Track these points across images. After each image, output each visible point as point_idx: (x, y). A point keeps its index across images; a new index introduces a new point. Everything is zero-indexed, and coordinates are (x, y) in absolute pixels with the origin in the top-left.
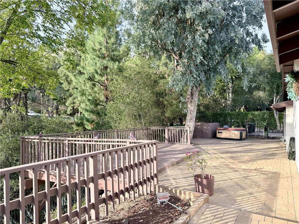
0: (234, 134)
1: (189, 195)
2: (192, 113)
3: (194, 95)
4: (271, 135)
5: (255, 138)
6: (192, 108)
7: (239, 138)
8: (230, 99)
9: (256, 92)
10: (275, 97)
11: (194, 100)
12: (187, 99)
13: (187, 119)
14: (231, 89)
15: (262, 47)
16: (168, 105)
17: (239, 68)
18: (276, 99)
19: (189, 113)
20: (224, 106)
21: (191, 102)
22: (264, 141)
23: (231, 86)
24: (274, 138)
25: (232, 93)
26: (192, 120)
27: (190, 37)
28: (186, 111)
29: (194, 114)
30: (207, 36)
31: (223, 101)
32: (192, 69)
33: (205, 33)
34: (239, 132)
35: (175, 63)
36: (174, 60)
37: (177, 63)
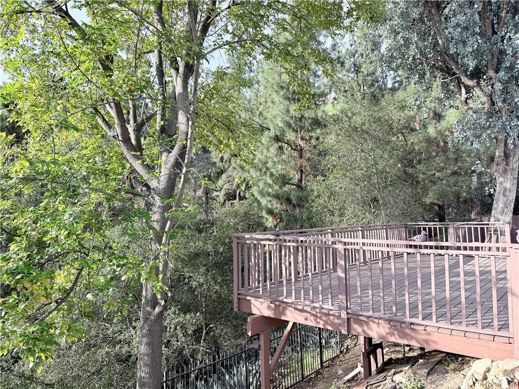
2: (507, 193)
3: (512, 158)
6: (508, 184)
11: (511, 167)
12: (495, 166)
16: (427, 181)
19: (501, 194)
21: (505, 171)
26: (506, 207)
28: (492, 190)
29: (512, 195)
35: (464, 95)
36: (461, 89)
37: (467, 93)
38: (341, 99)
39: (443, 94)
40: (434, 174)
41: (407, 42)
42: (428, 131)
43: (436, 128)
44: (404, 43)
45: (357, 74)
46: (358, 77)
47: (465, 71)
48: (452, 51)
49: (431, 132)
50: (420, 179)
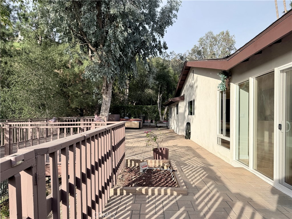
0: (134, 123)
1: (159, 162)
2: (107, 104)
3: (109, 87)
4: (159, 125)
5: (147, 127)
6: (107, 99)
7: (138, 127)
8: (128, 95)
9: (147, 90)
10: (159, 95)
11: (109, 92)
12: (102, 91)
13: (102, 109)
14: (128, 85)
15: (162, 53)
16: (73, 96)
17: (147, 67)
18: (159, 96)
19: (104, 104)
20: (123, 100)
21: (106, 93)
22: (155, 129)
23: (128, 83)
24: (160, 127)
25: (129, 89)
26: (106, 110)
27: (110, 32)
28: (101, 102)
29: (109, 105)
30: (126, 34)
31: (121, 95)
32: (111, 62)
33: (124, 31)
34: (139, 122)
35: (90, 54)
36: (89, 51)
37: (91, 54)
38: (26, 41)
39: (81, 52)
40: (78, 93)
41: (62, 19)
42: (75, 69)
43: (79, 68)
44: (60, 19)
45: (37, 28)
46: (37, 30)
47: (91, 42)
48: (85, 30)
49: (76, 70)
50: (70, 95)
